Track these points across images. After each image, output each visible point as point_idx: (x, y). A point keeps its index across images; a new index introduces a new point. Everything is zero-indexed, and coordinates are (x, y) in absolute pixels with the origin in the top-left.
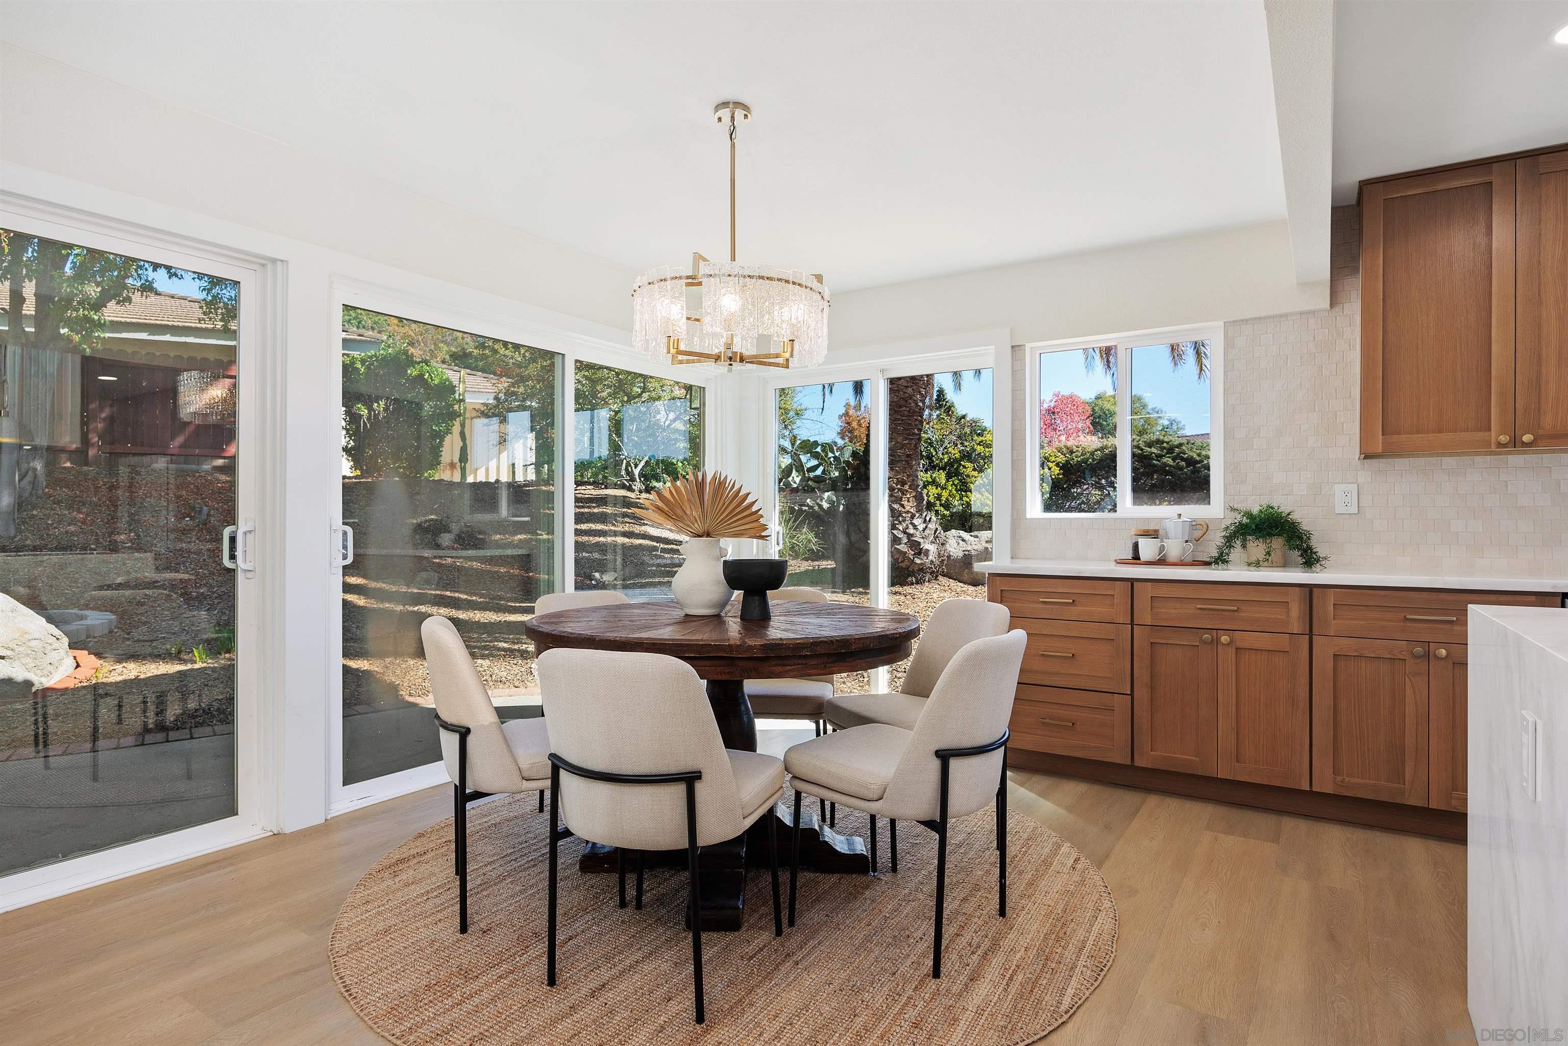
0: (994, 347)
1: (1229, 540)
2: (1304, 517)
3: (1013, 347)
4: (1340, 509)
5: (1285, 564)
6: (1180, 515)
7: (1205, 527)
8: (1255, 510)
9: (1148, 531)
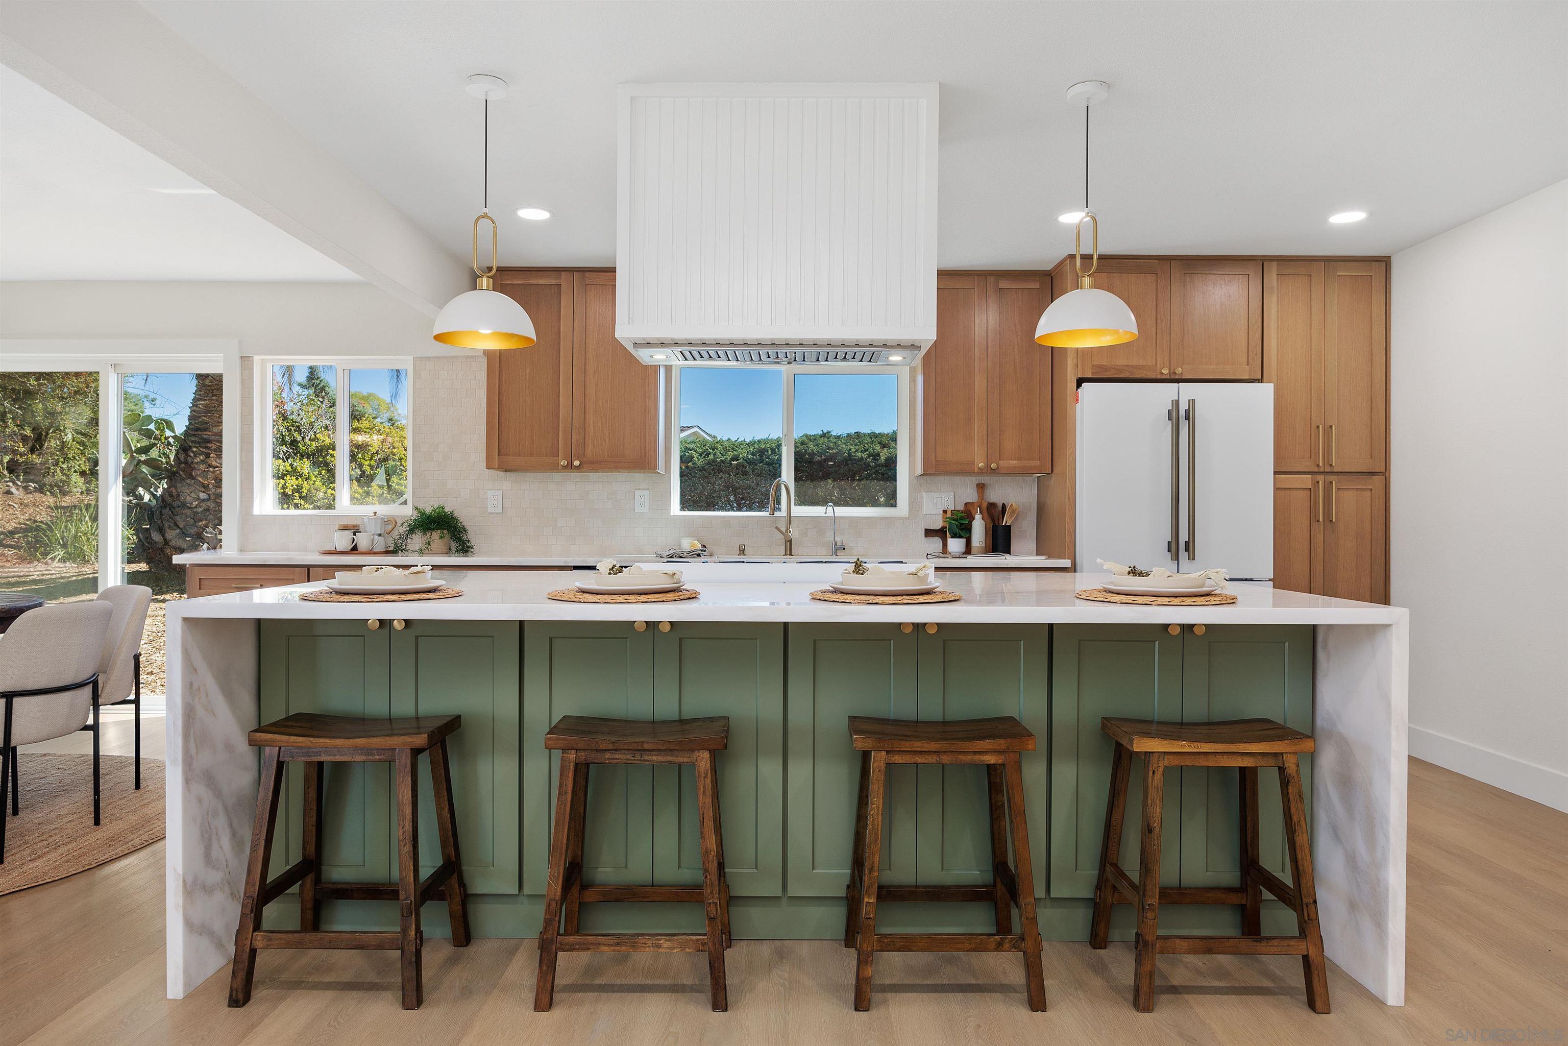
0: (222, 355)
1: (412, 530)
2: (464, 516)
3: (241, 357)
4: (490, 510)
5: (448, 552)
6: (375, 513)
7: (394, 523)
8: (428, 510)
9: (347, 526)
